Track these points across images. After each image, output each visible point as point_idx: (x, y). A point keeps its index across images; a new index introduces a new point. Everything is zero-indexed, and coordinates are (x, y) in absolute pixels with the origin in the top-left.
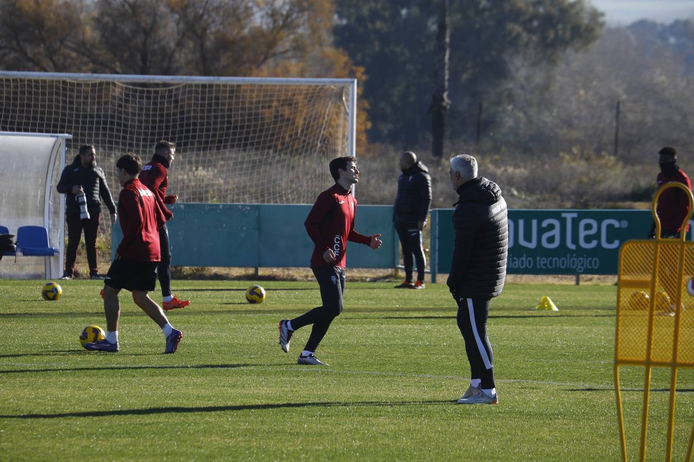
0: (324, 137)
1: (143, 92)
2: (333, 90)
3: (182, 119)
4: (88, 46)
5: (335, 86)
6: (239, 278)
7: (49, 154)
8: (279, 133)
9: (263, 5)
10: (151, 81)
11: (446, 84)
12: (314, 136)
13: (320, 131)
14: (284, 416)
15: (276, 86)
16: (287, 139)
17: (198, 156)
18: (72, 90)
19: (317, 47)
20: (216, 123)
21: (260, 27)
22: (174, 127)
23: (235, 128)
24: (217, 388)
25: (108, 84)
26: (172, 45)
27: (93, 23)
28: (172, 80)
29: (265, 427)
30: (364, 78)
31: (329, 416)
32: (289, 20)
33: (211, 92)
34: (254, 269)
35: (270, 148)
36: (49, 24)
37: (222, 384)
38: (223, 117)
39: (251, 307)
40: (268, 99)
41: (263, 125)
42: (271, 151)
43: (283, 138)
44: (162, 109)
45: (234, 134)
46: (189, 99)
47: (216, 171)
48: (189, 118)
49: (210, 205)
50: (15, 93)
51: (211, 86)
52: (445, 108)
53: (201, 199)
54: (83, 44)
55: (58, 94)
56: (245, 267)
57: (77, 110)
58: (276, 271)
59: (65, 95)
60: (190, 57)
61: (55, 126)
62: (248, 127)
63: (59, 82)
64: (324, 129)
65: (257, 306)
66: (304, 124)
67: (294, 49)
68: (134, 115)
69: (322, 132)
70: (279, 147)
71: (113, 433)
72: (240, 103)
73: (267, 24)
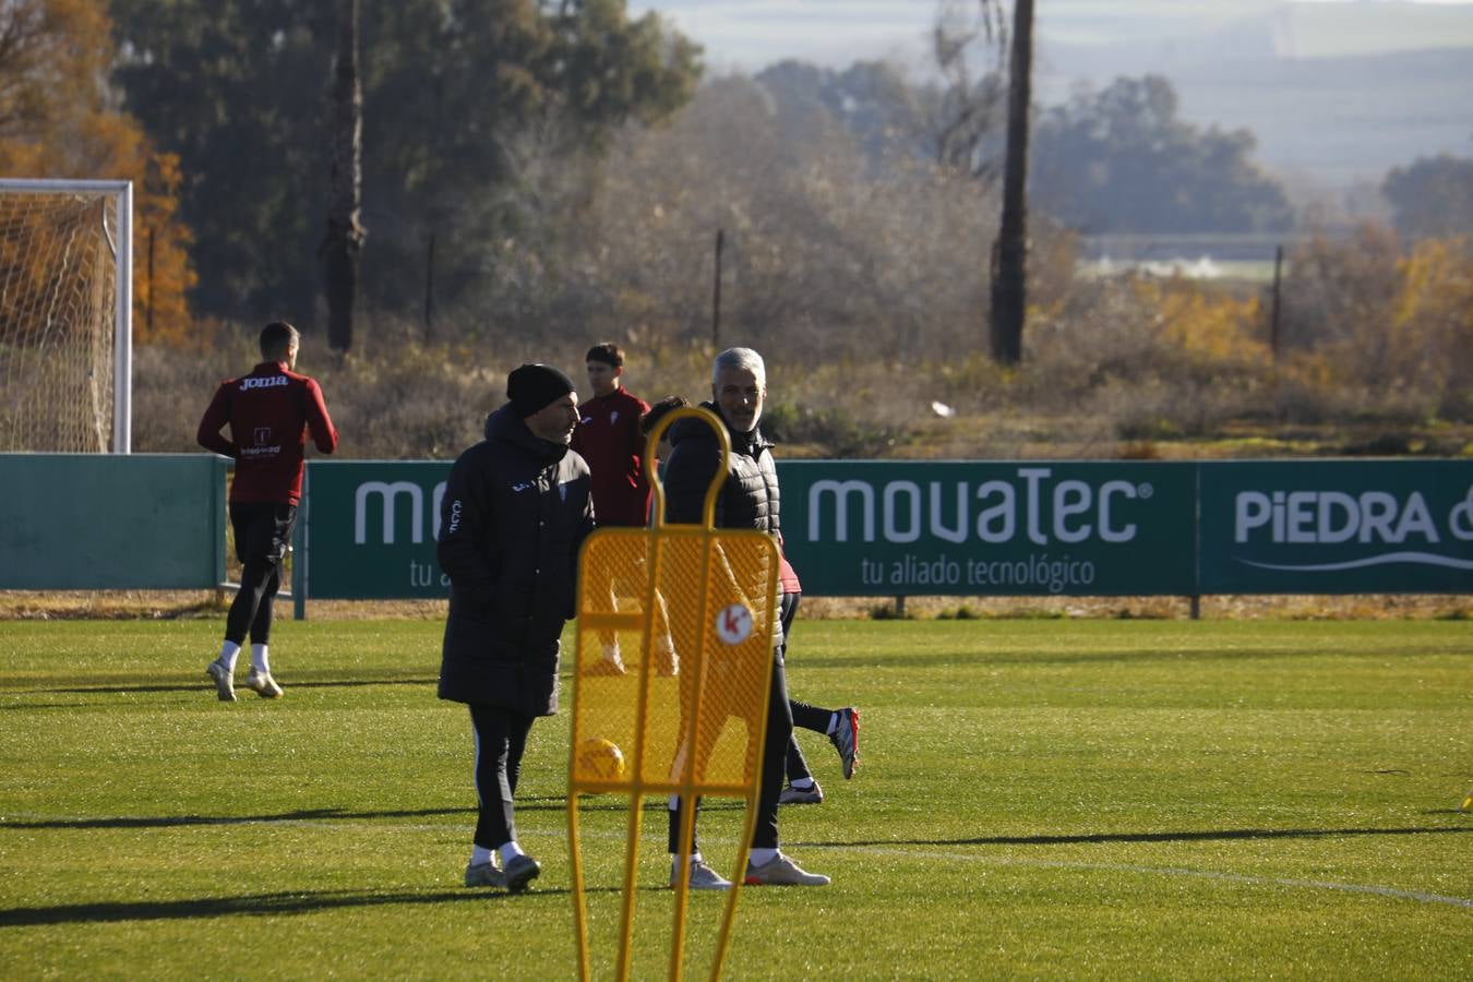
5: (86, 197)
11: (357, 192)
30: (179, 177)
52: (355, 244)
67: (23, 114)
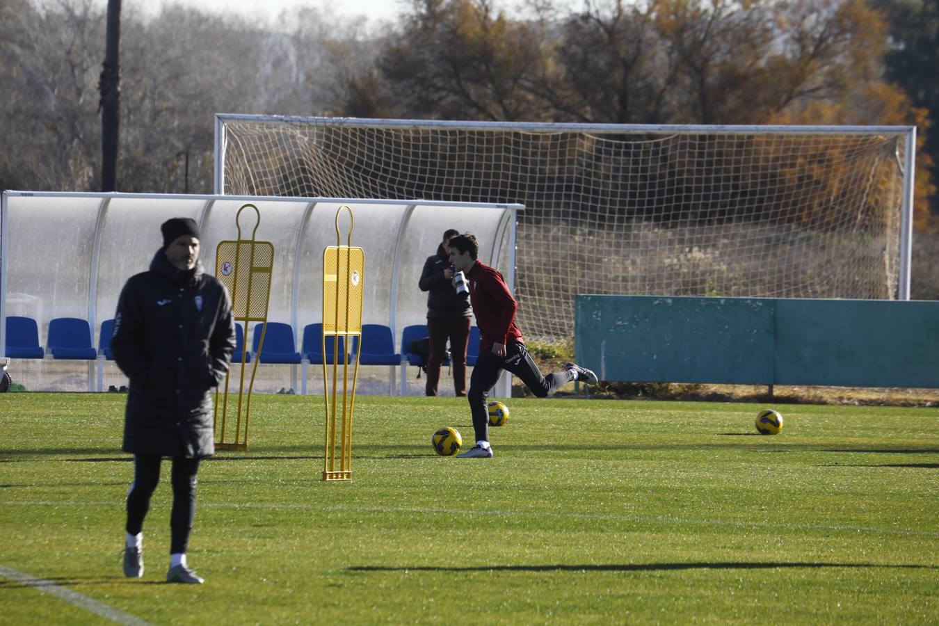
0: (867, 206)
1: (619, 146)
2: (882, 141)
3: (671, 183)
4: (550, 85)
5: (885, 136)
6: (746, 400)
7: (495, 230)
8: (804, 201)
9: (787, 26)
10: (631, 132)
12: (854, 203)
13: (862, 198)
14: (808, 591)
15: (802, 136)
16: (816, 208)
17: (692, 232)
18: (526, 145)
19: (862, 82)
20: (717, 188)
21: (783, 56)
22: (660, 193)
23: (744, 194)
24: (715, 550)
25: (574, 135)
26: (661, 82)
27: (555, 54)
28: (660, 129)
29: (782, 606)
30: (928, 123)
31: (871, 593)
32: (824, 45)
33: (711, 145)
34: (767, 387)
35: (790, 221)
36: (499, 56)
37: (722, 545)
38: (727, 179)
39: (762, 439)
40: (790, 154)
41: (781, 190)
42: (793, 226)
43: (810, 207)
44: (644, 170)
45: (742, 202)
46: (682, 155)
47: (717, 253)
48: (680, 182)
49: (707, 299)
50: (453, 149)
51: (712, 137)
53: (694, 291)
54: (543, 82)
55: (507, 150)
56: (754, 384)
57: (533, 171)
58: (799, 391)
59: (517, 152)
60: (685, 98)
61: (503, 193)
62: (762, 192)
63: (508, 134)
64: (868, 195)
65: (771, 439)
66: (839, 189)
67: (829, 85)
68: (607, 177)
69: (864, 200)
70: (804, 220)
71: (575, 607)
72: (752, 160)
73: (792, 51)
